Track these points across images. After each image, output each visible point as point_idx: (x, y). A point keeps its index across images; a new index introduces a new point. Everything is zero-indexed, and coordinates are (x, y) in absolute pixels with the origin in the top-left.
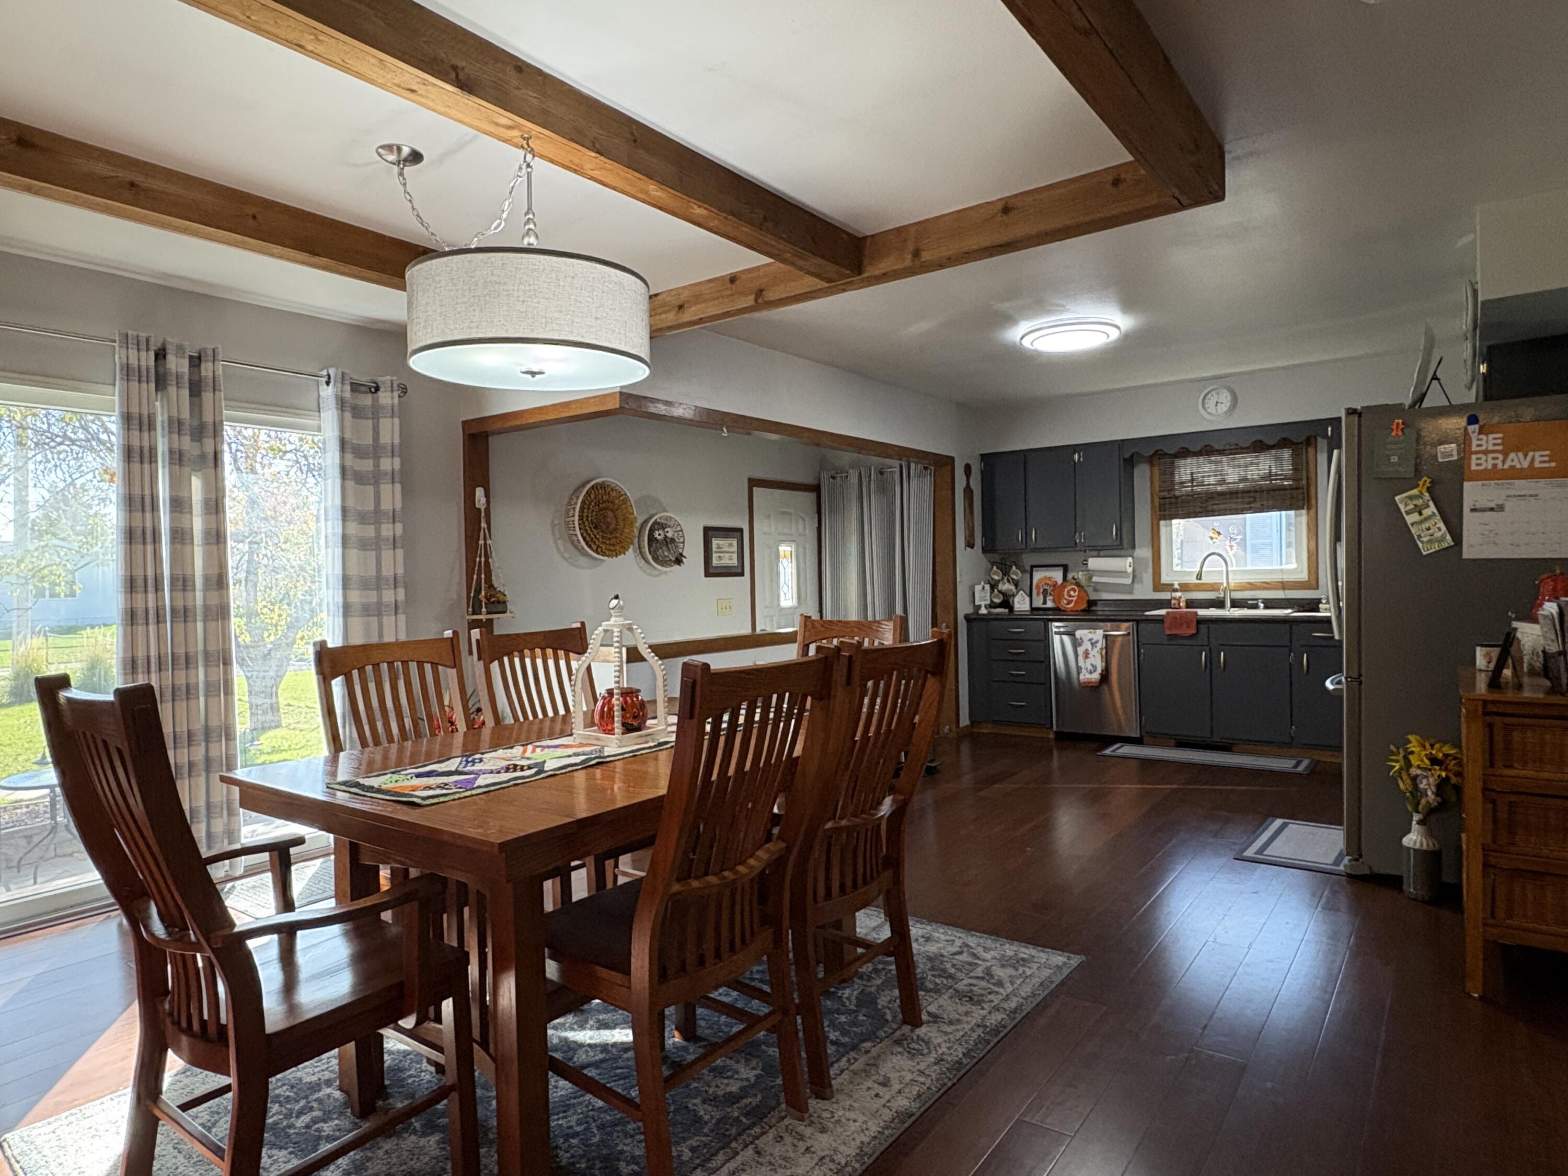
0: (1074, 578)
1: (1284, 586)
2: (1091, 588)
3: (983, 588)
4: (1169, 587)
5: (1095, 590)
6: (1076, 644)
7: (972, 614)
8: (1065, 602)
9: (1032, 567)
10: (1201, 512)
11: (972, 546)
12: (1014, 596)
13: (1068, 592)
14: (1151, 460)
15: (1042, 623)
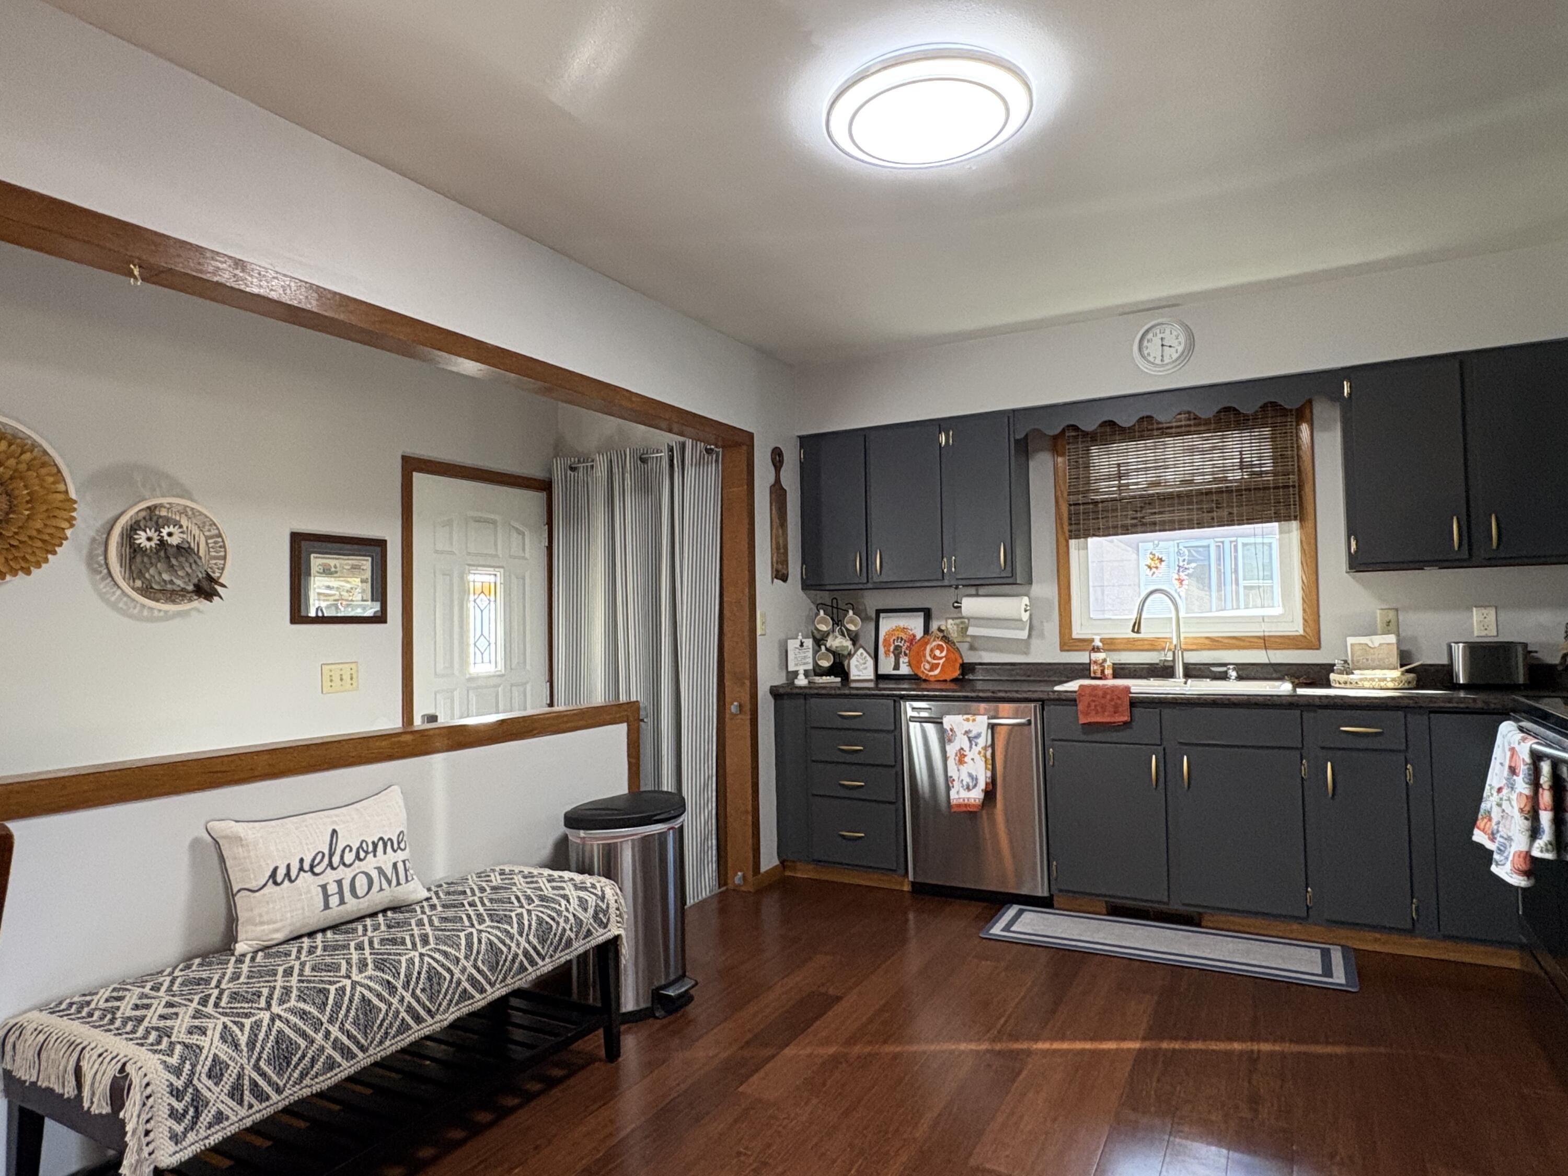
0: (940, 630)
1: (1266, 642)
2: (966, 646)
3: (802, 645)
4: (1086, 644)
5: (972, 648)
6: (945, 738)
7: (782, 686)
8: (927, 666)
9: (878, 612)
10: (1134, 526)
11: (784, 578)
12: (850, 655)
13: (932, 650)
14: (1056, 444)
15: (891, 703)
